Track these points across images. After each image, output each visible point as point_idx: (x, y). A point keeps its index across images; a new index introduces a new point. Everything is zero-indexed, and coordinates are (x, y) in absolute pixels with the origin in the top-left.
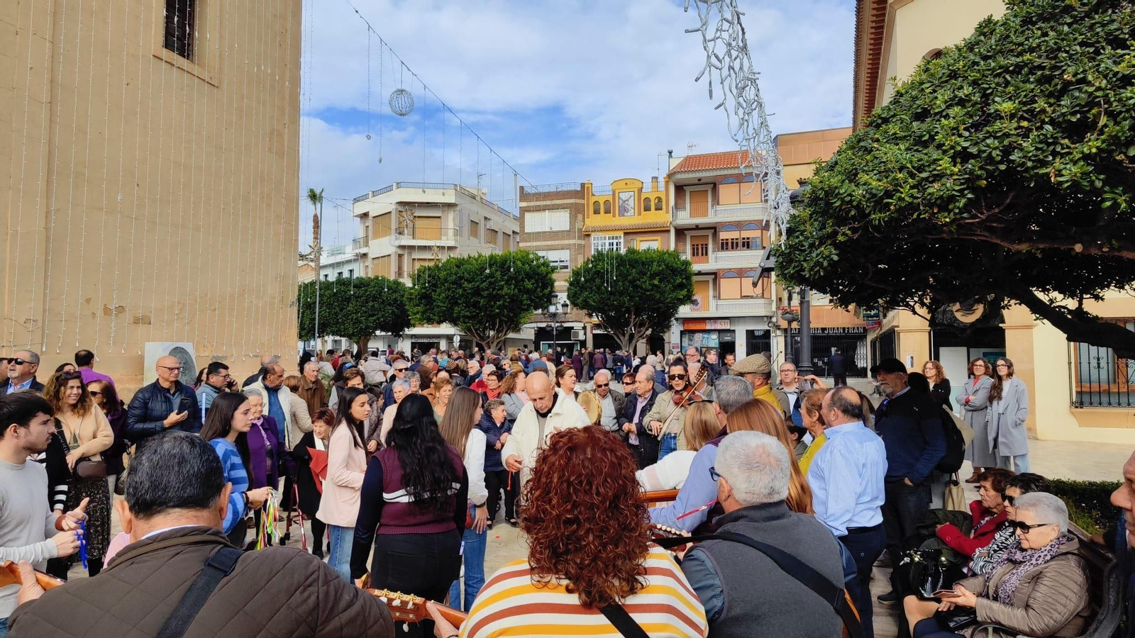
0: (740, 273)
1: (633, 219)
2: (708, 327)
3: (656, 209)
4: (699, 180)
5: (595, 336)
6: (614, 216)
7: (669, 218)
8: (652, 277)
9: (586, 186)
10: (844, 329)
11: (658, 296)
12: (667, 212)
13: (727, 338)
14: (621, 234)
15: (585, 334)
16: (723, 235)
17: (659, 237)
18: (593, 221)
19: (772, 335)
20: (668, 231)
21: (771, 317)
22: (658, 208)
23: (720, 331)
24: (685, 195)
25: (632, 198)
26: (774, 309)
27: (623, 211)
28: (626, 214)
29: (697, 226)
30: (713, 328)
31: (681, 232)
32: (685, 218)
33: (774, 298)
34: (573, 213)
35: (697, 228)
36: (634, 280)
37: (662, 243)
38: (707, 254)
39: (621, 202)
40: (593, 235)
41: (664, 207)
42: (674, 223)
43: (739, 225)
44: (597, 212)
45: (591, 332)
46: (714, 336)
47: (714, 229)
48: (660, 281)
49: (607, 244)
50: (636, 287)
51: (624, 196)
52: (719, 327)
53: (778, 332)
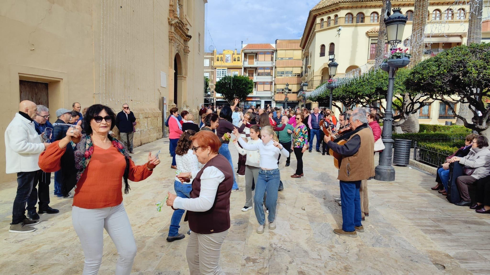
0: (264, 83)
1: (230, 64)
2: (253, 100)
3: (238, 61)
4: (252, 52)
5: (217, 102)
6: (224, 62)
7: (242, 64)
8: (243, 85)
9: (215, 51)
10: (293, 101)
11: (244, 90)
12: (241, 62)
13: (259, 103)
14: (226, 68)
15: (213, 101)
16: (259, 71)
17: (238, 70)
18: (217, 63)
19: (272, 102)
20: (242, 68)
21: (272, 97)
22: (238, 60)
23: (256, 101)
24: (247, 57)
25: (230, 57)
26: (273, 95)
27: (227, 61)
28: (228, 62)
29: (251, 67)
30: (254, 100)
31: (245, 69)
32: (247, 64)
33: (273, 91)
34: (210, 61)
35: (251, 68)
36: (238, 86)
37: (239, 72)
38: (253, 76)
39: (226, 58)
40: (217, 68)
41: (240, 60)
42: (244, 66)
43: (264, 68)
44: (218, 60)
45: (216, 100)
46: (255, 103)
47: (256, 68)
48: (245, 86)
49: (222, 72)
50: (238, 88)
51: (227, 56)
52: (256, 100)
53: (274, 102)
